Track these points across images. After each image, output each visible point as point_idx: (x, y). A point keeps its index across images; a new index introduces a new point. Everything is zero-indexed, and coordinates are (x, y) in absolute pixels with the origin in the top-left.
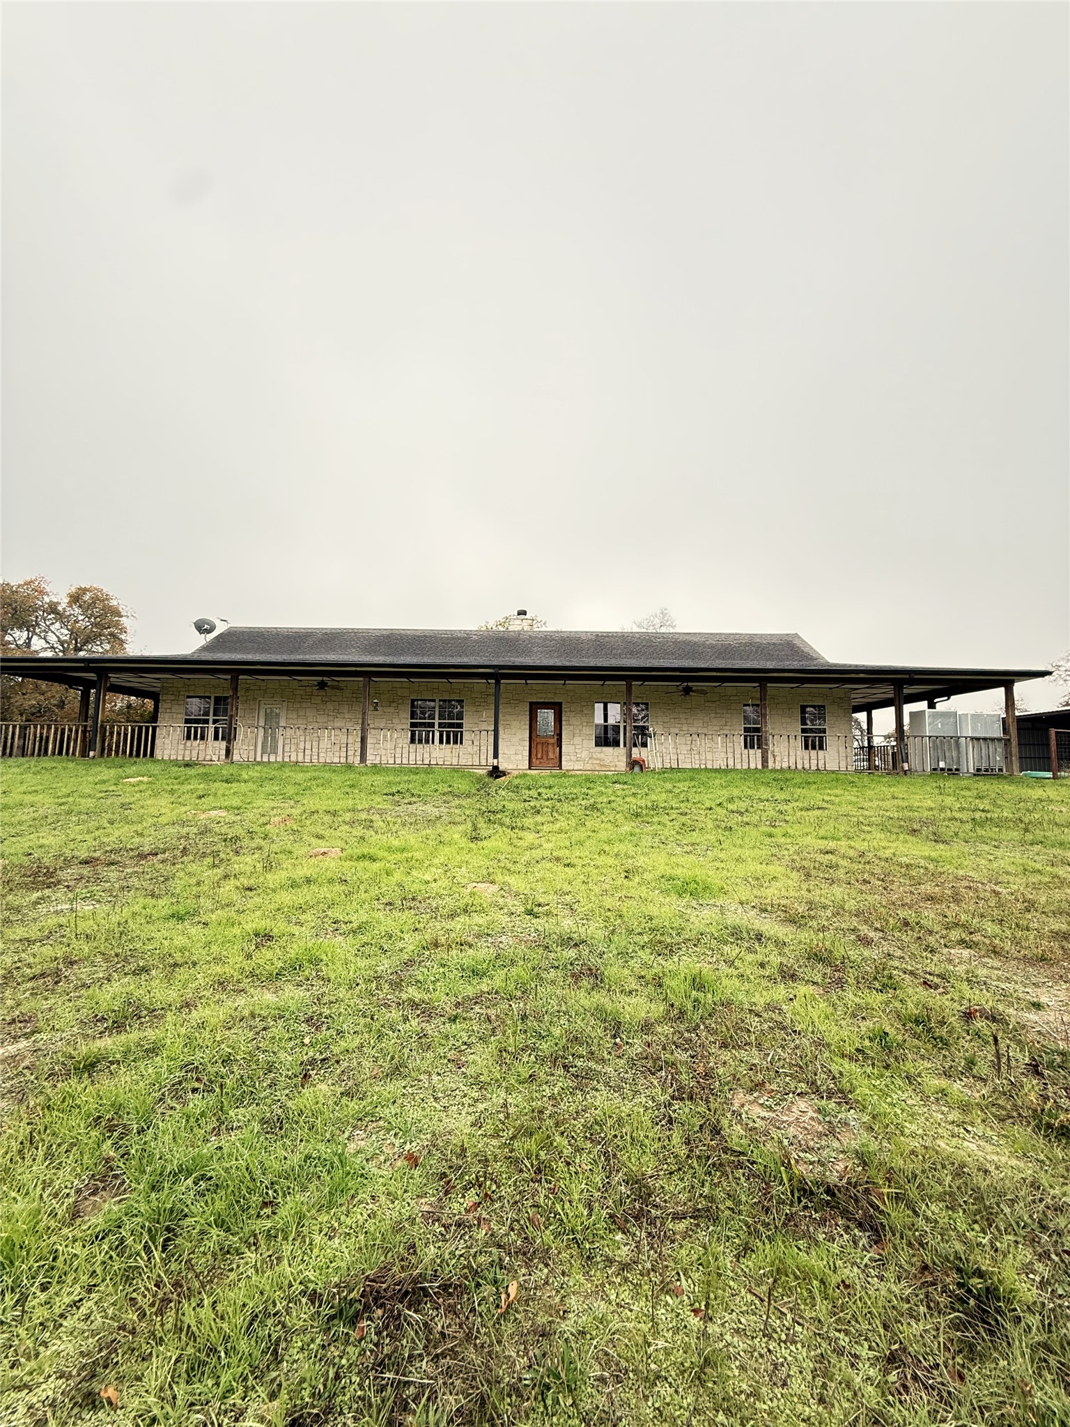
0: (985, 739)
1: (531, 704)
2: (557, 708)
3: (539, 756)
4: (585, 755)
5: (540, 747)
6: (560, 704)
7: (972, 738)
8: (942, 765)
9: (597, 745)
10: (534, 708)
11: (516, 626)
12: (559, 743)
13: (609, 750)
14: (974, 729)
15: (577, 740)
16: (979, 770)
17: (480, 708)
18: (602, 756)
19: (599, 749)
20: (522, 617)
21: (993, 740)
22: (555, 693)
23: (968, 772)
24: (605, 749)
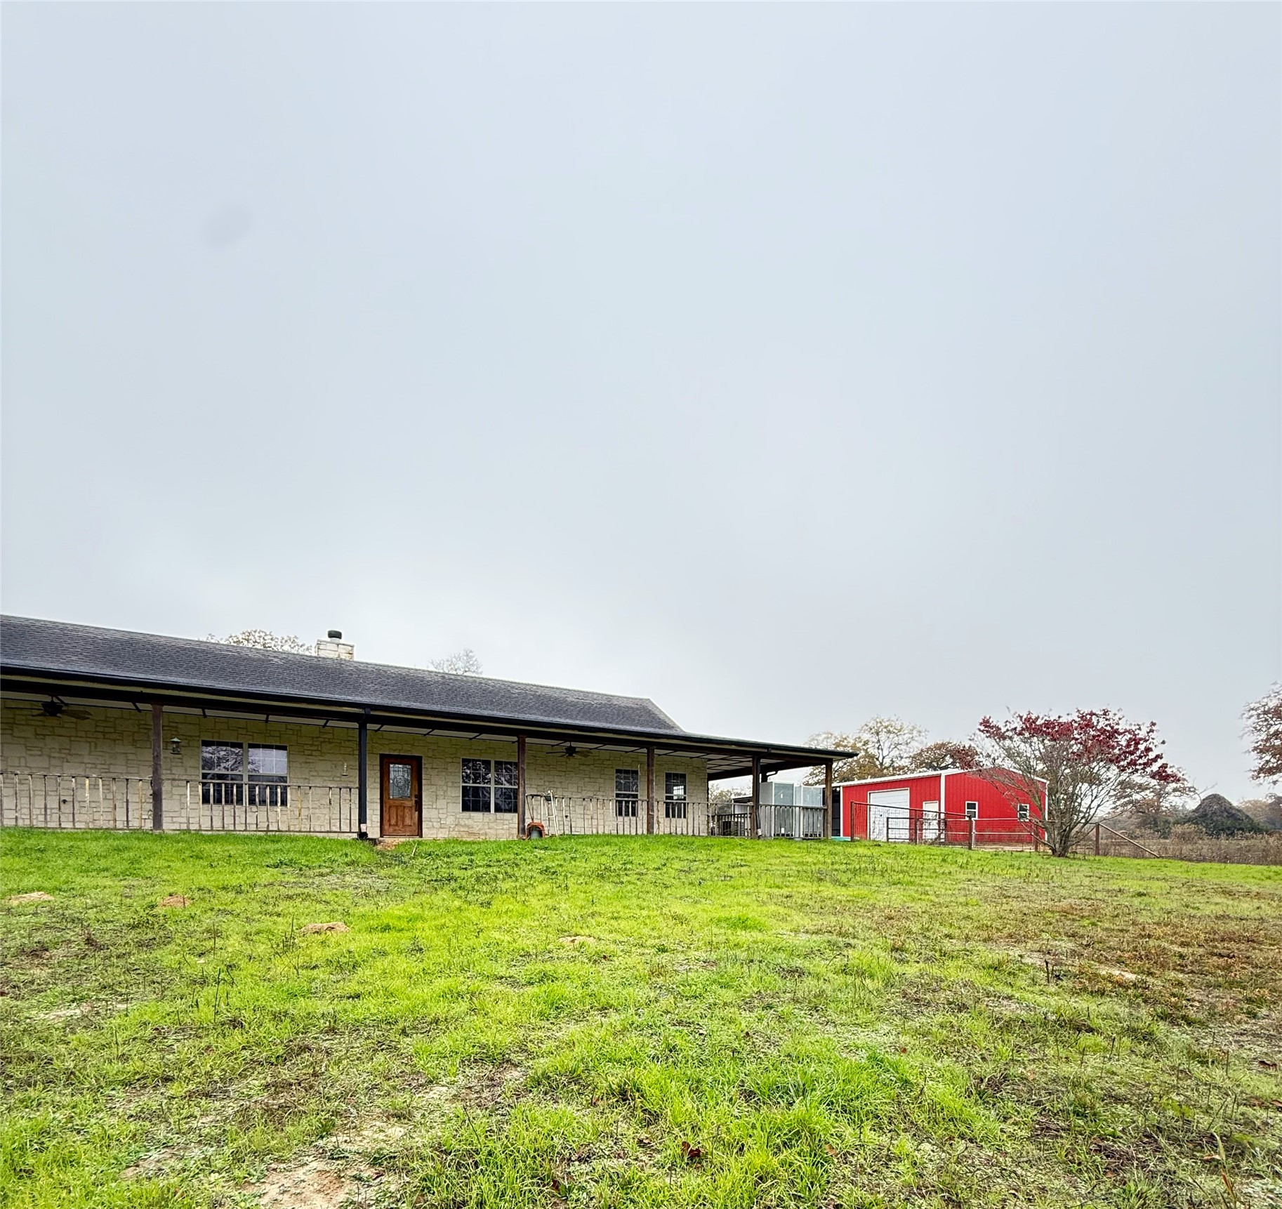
0: (812, 809)
1: (382, 757)
2: (415, 765)
3: (393, 822)
4: (450, 821)
5: (393, 811)
6: (419, 759)
7: (803, 808)
8: (783, 831)
9: (466, 808)
10: (386, 762)
11: (330, 652)
12: (419, 807)
13: (477, 816)
14: (804, 800)
15: (441, 803)
16: (806, 835)
17: (311, 759)
18: (470, 822)
19: (467, 814)
20: (336, 640)
21: (817, 809)
22: (413, 745)
23: (799, 837)
24: (474, 814)
